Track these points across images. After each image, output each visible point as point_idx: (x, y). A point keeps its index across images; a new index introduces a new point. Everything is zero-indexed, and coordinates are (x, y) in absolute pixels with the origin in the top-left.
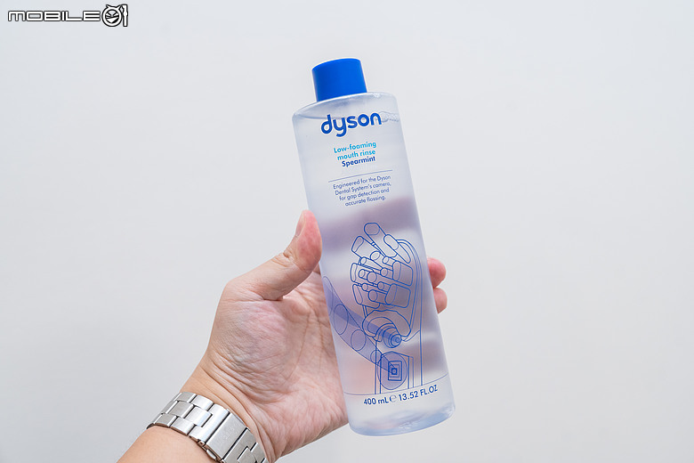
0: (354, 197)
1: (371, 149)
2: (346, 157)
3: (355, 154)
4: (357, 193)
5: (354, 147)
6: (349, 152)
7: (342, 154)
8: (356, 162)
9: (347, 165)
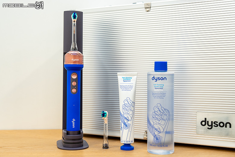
0: (156, 96)
1: (162, 86)
2: (156, 87)
3: (158, 86)
4: (157, 96)
5: (158, 85)
6: (157, 86)
7: (155, 86)
8: (158, 88)
9: (156, 88)
